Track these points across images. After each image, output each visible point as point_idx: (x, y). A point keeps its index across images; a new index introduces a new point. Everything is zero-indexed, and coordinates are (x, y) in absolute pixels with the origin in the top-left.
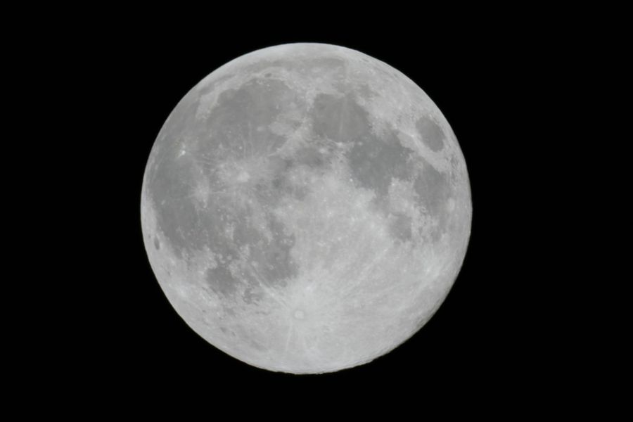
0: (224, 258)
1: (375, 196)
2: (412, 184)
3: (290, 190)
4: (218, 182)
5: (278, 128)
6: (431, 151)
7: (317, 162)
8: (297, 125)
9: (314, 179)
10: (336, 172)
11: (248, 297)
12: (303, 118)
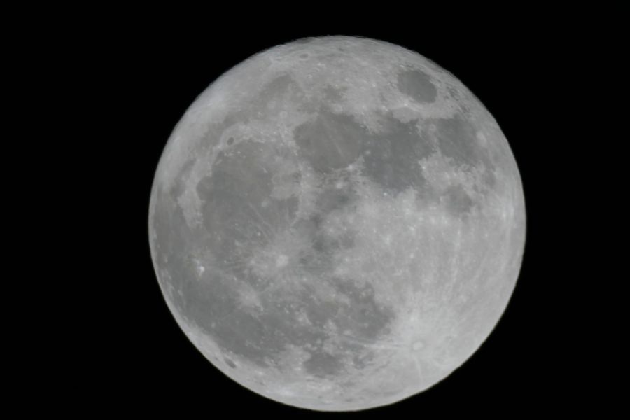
0: (313, 345)
1: (416, 192)
2: (439, 153)
3: (335, 244)
4: (260, 280)
5: (281, 192)
6: (431, 105)
7: (342, 200)
8: (297, 177)
9: (351, 219)
10: (367, 197)
11: (359, 363)
12: (297, 166)
